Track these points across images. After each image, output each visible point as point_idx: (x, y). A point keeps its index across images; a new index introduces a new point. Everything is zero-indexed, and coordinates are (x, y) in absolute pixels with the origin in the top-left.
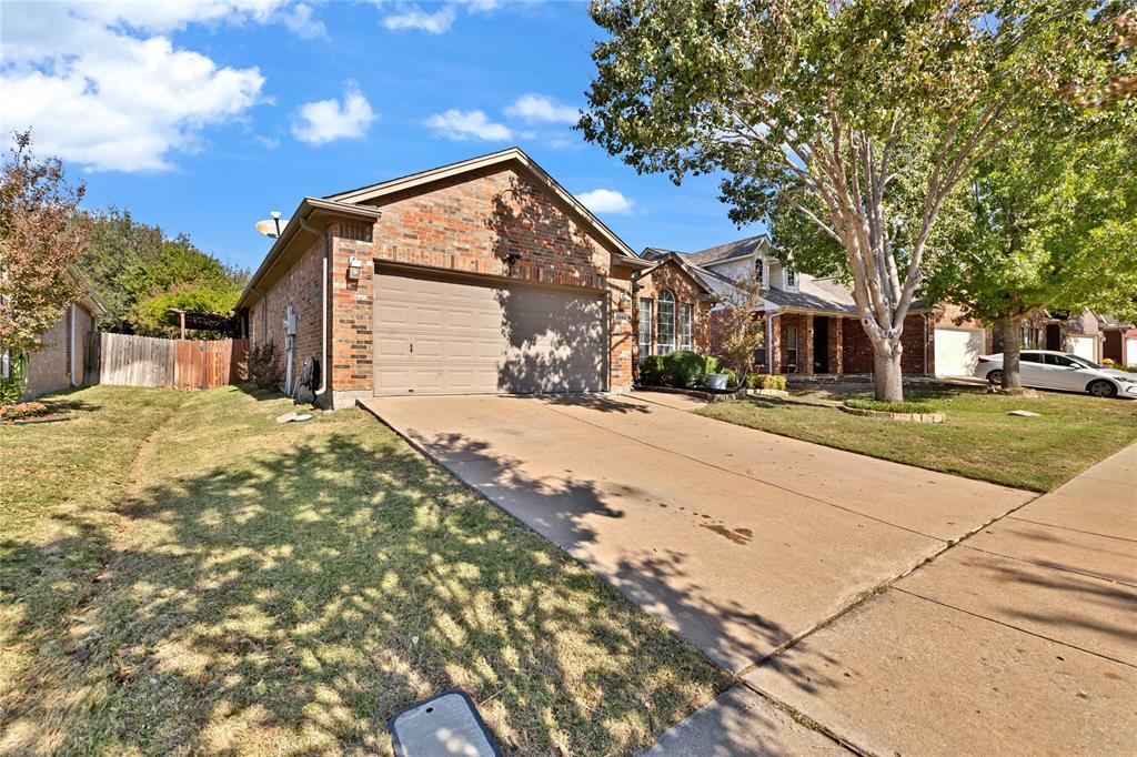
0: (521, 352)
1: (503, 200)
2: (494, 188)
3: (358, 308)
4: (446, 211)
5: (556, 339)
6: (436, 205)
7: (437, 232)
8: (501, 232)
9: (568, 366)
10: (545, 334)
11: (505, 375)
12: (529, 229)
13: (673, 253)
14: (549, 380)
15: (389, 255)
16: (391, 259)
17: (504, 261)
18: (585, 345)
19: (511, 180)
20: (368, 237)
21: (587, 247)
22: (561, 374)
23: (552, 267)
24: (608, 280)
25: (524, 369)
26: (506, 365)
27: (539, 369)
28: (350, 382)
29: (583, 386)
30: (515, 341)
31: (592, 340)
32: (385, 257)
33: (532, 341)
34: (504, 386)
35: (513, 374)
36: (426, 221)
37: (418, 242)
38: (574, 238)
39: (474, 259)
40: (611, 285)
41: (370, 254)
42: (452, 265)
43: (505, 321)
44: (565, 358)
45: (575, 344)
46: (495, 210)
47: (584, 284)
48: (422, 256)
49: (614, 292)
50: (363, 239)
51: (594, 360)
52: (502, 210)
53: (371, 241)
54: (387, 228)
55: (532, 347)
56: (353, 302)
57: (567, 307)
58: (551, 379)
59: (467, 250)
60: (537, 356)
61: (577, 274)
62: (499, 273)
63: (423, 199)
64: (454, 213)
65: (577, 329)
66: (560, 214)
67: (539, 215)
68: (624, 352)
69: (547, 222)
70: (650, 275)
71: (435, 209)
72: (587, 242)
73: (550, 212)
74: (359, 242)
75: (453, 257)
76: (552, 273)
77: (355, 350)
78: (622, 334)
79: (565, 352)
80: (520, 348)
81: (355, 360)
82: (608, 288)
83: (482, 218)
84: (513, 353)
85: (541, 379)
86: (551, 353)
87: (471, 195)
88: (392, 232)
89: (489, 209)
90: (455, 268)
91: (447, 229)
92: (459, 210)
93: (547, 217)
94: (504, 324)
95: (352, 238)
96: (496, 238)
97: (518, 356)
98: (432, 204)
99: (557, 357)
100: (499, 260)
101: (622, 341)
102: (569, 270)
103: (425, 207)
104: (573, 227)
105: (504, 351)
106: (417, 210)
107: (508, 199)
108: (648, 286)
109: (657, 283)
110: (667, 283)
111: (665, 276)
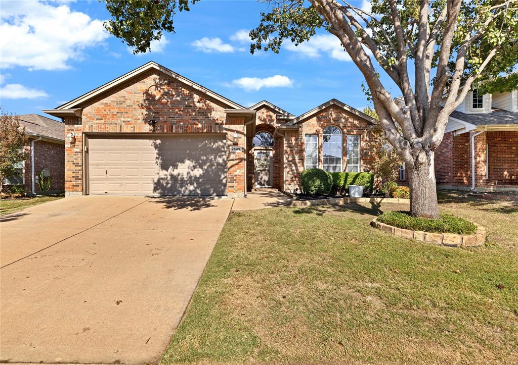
0: (168, 173)
1: (150, 92)
2: (145, 86)
3: (75, 155)
4: (117, 104)
5: (192, 165)
6: (112, 101)
7: (113, 115)
8: (148, 109)
9: (201, 180)
10: (184, 162)
11: (158, 185)
12: (166, 104)
13: (333, 100)
14: (186, 189)
15: (89, 129)
16: (91, 131)
17: (150, 124)
18: (214, 167)
19: (155, 80)
20: (80, 123)
21: (207, 108)
22: (195, 185)
23: (182, 123)
24: (224, 126)
25: (170, 182)
26: (159, 180)
27: (179, 182)
28: (72, 188)
29: (212, 192)
30: (164, 167)
31: (218, 164)
32: (87, 131)
33: (175, 167)
34: (157, 191)
35: (163, 185)
36: (108, 111)
37: (103, 121)
38: (198, 105)
39: (132, 126)
40: (226, 129)
41: (81, 130)
42: (121, 130)
43: (158, 156)
44: (198, 176)
45: (205, 167)
46: (145, 98)
47: (205, 131)
48: (105, 128)
49: (229, 133)
50: (78, 124)
51: (220, 176)
52: (149, 97)
53: (81, 124)
54: (89, 117)
55: (175, 170)
56: (73, 152)
57: (200, 146)
58: (188, 188)
59: (129, 121)
60: (179, 175)
61: (200, 126)
62: (147, 131)
63: (105, 100)
64: (122, 104)
65: (207, 158)
66: (188, 92)
67: (173, 95)
68: (238, 171)
69: (178, 98)
70: (315, 118)
71: (112, 104)
72: (208, 105)
73: (181, 92)
74: (76, 126)
75: (121, 126)
76: (182, 127)
77: (74, 174)
78: (236, 160)
79: (198, 172)
80: (167, 171)
81: (74, 178)
82: (224, 131)
83: (138, 103)
84: (163, 174)
85: (182, 188)
86: (188, 173)
87: (131, 93)
88: (91, 119)
89: (141, 98)
90: (122, 131)
91: (118, 113)
92: (124, 102)
93: (178, 96)
94: (157, 158)
95: (73, 124)
96: (145, 112)
97: (166, 175)
98: (110, 102)
99: (192, 175)
100: (147, 124)
101: (236, 164)
102: (194, 124)
103: (107, 104)
104: (196, 97)
105: (157, 173)
106: (103, 106)
107: (153, 91)
108: (313, 125)
109: (322, 123)
110: (332, 121)
111: (330, 116)
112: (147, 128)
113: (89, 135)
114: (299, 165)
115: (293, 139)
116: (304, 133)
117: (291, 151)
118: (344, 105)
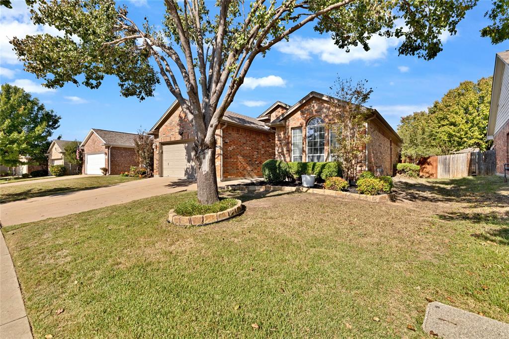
1: (181, 115)
6: (168, 124)
7: (168, 131)
8: (180, 125)
11: (186, 172)
15: (162, 141)
23: (192, 132)
25: (191, 170)
26: (187, 169)
28: (157, 173)
30: (189, 161)
34: (186, 176)
35: (188, 172)
37: (165, 136)
41: (159, 141)
46: (179, 119)
48: (166, 139)
52: (181, 118)
53: (159, 138)
54: (161, 134)
59: (173, 134)
64: (172, 124)
75: (171, 138)
77: (157, 165)
81: (157, 168)
83: (177, 123)
87: (174, 117)
94: (186, 155)
95: (156, 138)
96: (179, 128)
97: (189, 166)
100: (180, 135)
105: (186, 164)
108: (298, 119)
109: (305, 116)
110: (314, 113)
111: (312, 109)
112: (179, 138)
113: (163, 144)
114: (286, 156)
115: (282, 133)
116: (290, 127)
117: (280, 144)
118: (322, 95)
